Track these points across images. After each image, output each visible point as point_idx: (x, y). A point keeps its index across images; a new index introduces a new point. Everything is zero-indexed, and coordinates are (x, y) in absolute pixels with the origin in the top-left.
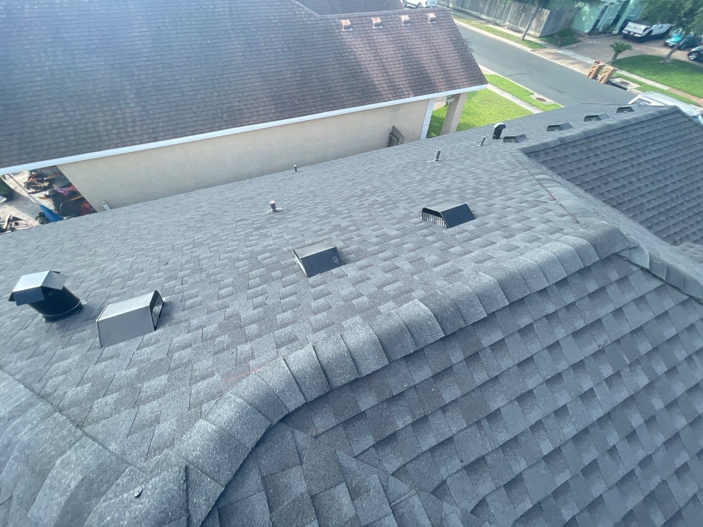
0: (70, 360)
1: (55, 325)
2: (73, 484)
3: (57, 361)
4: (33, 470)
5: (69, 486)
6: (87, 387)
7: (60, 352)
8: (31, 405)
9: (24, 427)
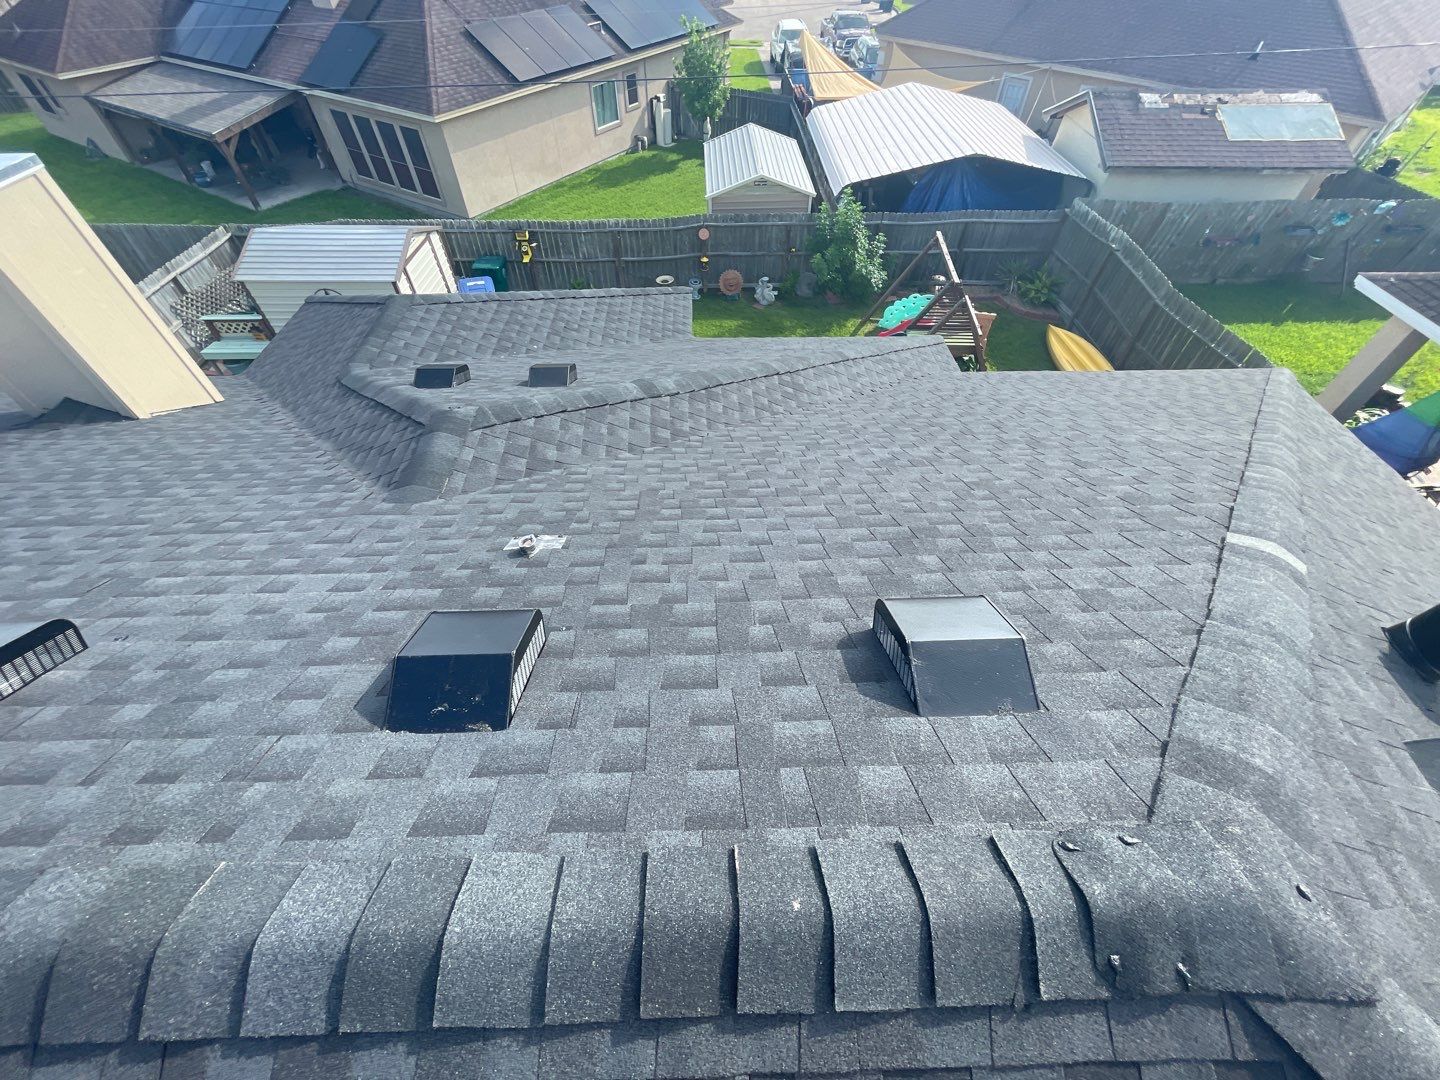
0: (1362, 693)
1: (1385, 646)
2: (1258, 762)
3: (1351, 672)
4: (1241, 693)
5: (1253, 755)
6: (1347, 737)
7: (1362, 669)
8: (1300, 658)
9: (1279, 661)
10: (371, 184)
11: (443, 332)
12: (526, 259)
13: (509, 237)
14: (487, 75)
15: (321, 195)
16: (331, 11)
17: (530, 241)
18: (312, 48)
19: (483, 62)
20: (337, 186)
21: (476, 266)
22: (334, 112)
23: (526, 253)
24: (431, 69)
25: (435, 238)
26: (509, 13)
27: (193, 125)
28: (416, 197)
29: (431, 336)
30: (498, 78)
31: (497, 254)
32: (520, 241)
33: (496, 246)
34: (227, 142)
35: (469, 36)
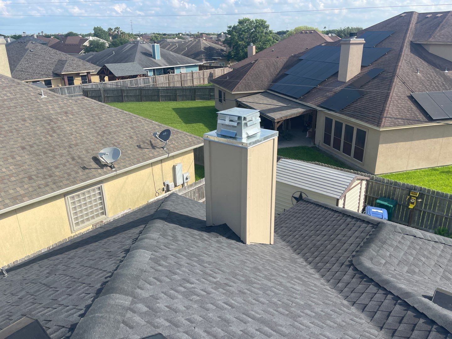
10: (330, 149)
11: (411, 254)
12: (411, 206)
13: (405, 192)
14: (415, 114)
15: (303, 148)
16: (345, 83)
17: (417, 198)
18: (329, 94)
19: (414, 108)
20: (310, 145)
21: (378, 201)
22: (327, 118)
23: (413, 203)
24: (387, 109)
25: (364, 183)
26: (436, 90)
27: (268, 115)
28: (350, 159)
29: (404, 254)
30: (421, 117)
31: (393, 199)
32: (411, 196)
33: (394, 194)
34: (278, 122)
35: (411, 98)
